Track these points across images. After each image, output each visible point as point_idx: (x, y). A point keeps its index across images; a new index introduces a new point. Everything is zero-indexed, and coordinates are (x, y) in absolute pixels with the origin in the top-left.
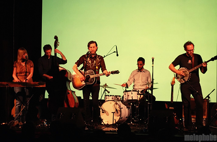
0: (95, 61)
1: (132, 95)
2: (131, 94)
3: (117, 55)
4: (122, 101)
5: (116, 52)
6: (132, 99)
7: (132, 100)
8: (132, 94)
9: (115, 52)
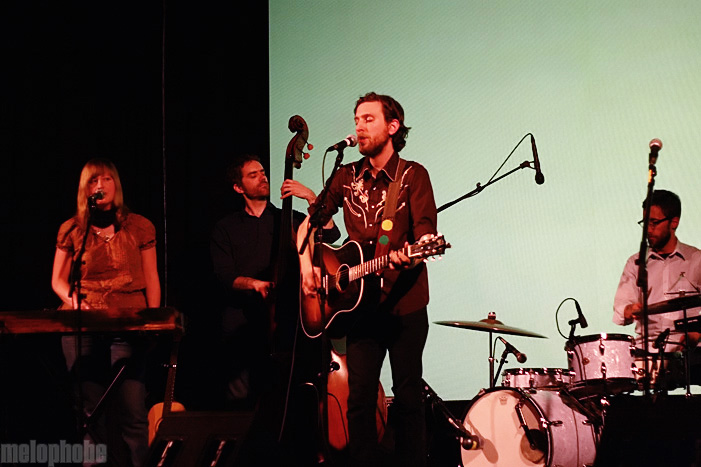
0: (384, 192)
1: (603, 359)
2: (597, 352)
3: (540, 179)
4: (562, 389)
5: (532, 165)
6: (601, 377)
7: (603, 381)
8: (602, 351)
9: (525, 164)
